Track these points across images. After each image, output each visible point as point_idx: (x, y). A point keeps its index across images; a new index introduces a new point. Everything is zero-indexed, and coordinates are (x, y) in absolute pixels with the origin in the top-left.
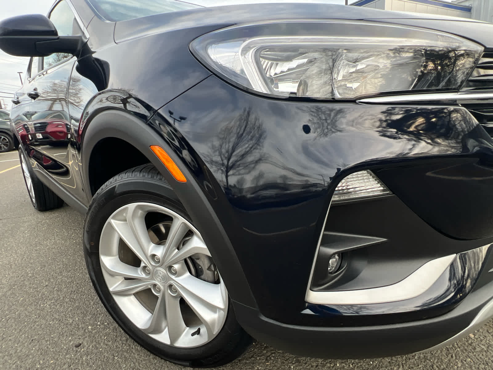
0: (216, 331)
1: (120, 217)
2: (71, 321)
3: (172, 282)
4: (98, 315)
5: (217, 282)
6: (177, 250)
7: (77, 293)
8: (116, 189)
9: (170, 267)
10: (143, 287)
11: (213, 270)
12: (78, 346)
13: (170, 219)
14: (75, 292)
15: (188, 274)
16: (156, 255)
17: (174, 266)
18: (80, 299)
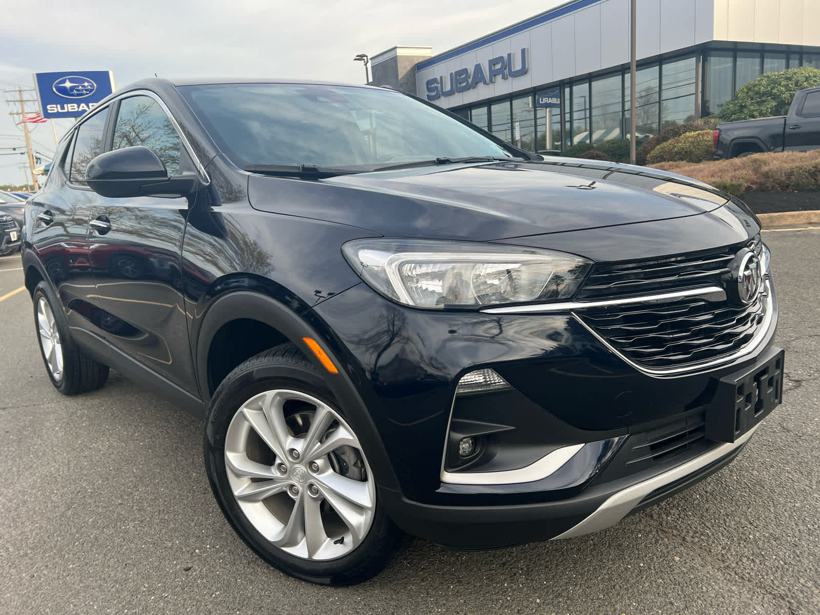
0: (362, 535)
1: (254, 406)
2: (170, 545)
3: (312, 481)
4: (205, 538)
5: (364, 479)
6: (319, 444)
7: (167, 512)
8: (254, 374)
9: (311, 464)
10: (277, 489)
11: (360, 466)
12: (188, 569)
13: (313, 408)
14: (165, 512)
15: (331, 471)
16: (295, 450)
17: (316, 461)
18: (175, 519)
